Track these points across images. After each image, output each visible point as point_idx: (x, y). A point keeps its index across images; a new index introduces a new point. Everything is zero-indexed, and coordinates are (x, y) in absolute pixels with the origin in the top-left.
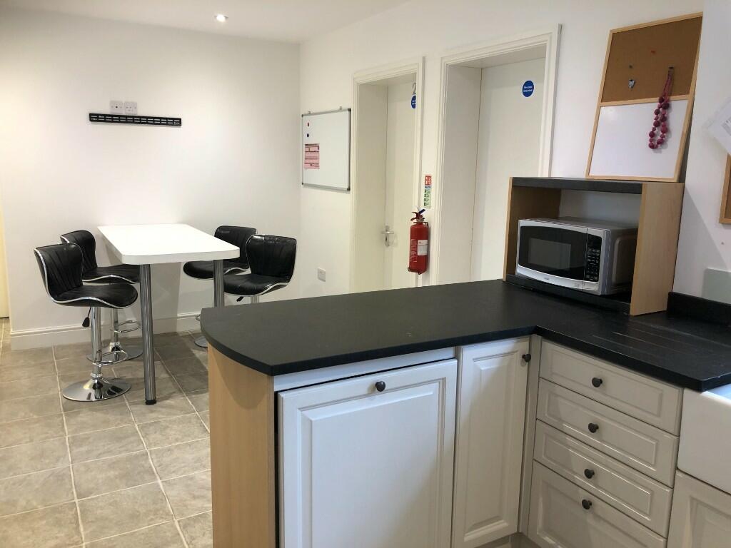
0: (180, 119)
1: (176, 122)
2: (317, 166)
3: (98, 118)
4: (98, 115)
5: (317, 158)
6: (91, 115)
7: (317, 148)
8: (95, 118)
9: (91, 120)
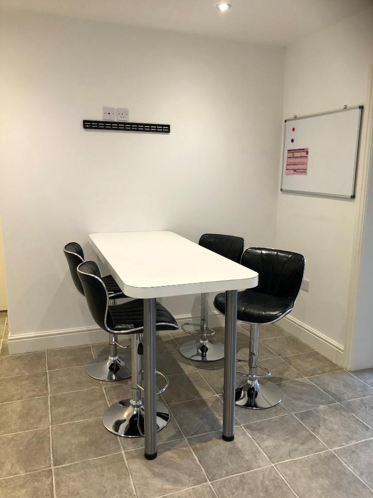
0: (169, 126)
1: (165, 129)
2: (304, 171)
3: (91, 125)
4: (91, 122)
5: (305, 164)
6: (84, 121)
7: (305, 153)
8: (89, 125)
9: (85, 127)
